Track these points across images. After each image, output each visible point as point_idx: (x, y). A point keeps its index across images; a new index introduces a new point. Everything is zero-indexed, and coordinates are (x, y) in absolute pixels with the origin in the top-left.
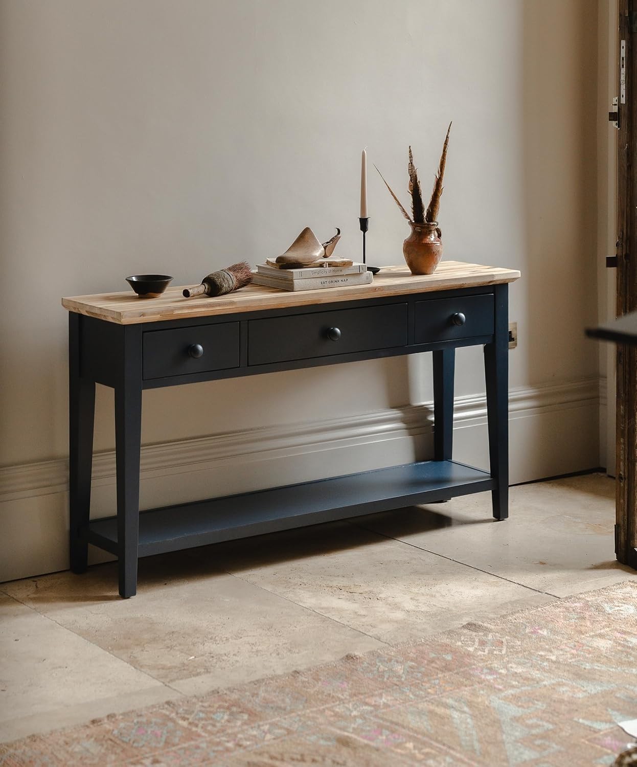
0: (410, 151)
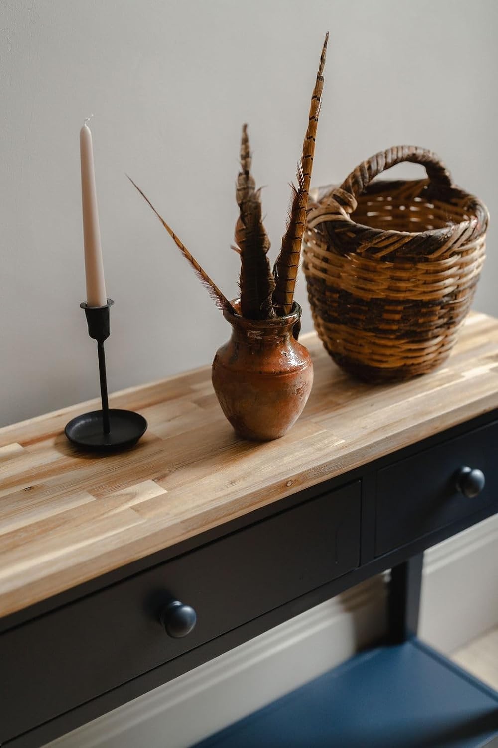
0: (245, 141)
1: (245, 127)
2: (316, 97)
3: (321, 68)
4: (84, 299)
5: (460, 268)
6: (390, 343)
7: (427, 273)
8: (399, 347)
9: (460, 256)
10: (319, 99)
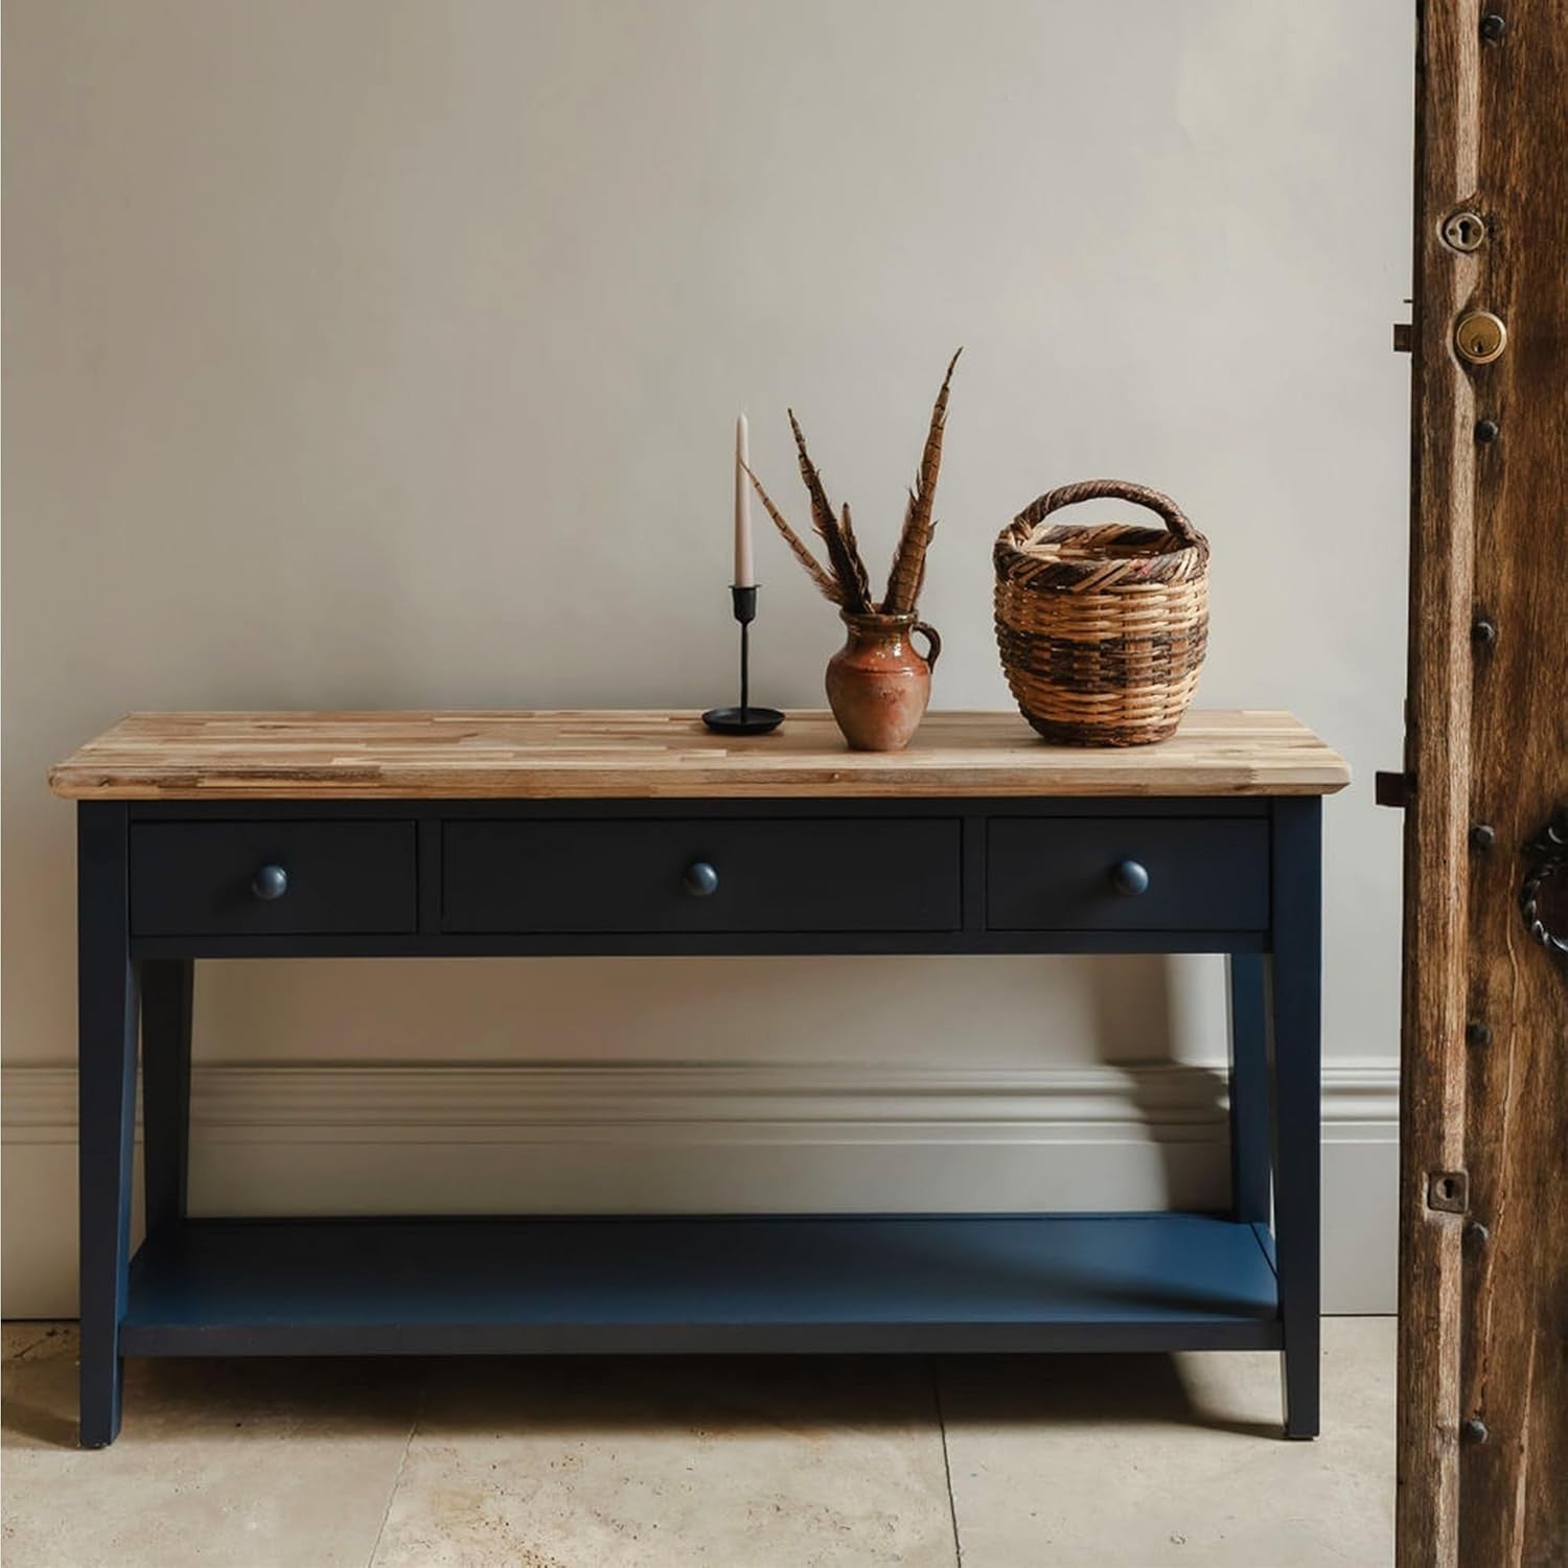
0: (794, 424)
1: (790, 411)
2: (941, 405)
3: (948, 379)
4: (733, 583)
5: (1122, 613)
6: (1047, 688)
7: (1073, 608)
8: (1058, 696)
9: (1119, 598)
10: (943, 409)
